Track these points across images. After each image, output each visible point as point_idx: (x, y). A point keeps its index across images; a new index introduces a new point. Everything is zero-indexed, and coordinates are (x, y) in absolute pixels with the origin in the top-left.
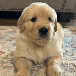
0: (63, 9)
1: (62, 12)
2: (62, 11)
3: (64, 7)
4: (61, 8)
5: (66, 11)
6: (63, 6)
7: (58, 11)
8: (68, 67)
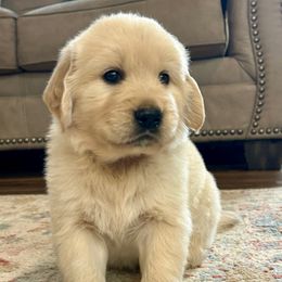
0: (255, 127)
1: (253, 137)
2: (254, 133)
3: (256, 120)
4: (247, 125)
5: (268, 133)
6: (255, 118)
7: (239, 134)
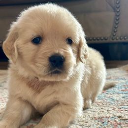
0: (114, 36)
1: (113, 41)
3: (115, 32)
5: (121, 39)
7: (106, 40)
8: (109, 121)
